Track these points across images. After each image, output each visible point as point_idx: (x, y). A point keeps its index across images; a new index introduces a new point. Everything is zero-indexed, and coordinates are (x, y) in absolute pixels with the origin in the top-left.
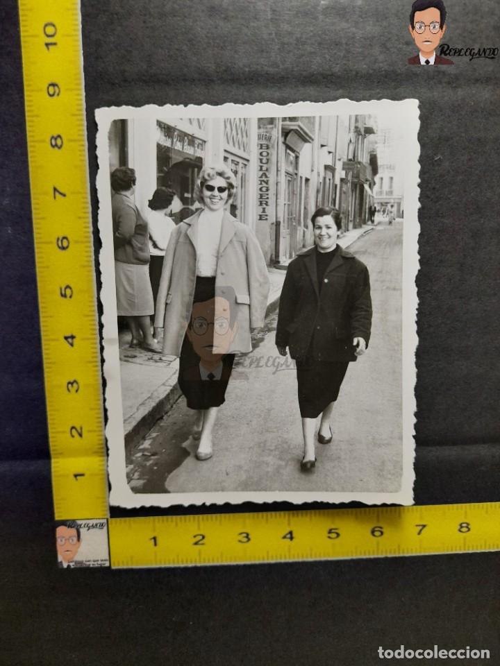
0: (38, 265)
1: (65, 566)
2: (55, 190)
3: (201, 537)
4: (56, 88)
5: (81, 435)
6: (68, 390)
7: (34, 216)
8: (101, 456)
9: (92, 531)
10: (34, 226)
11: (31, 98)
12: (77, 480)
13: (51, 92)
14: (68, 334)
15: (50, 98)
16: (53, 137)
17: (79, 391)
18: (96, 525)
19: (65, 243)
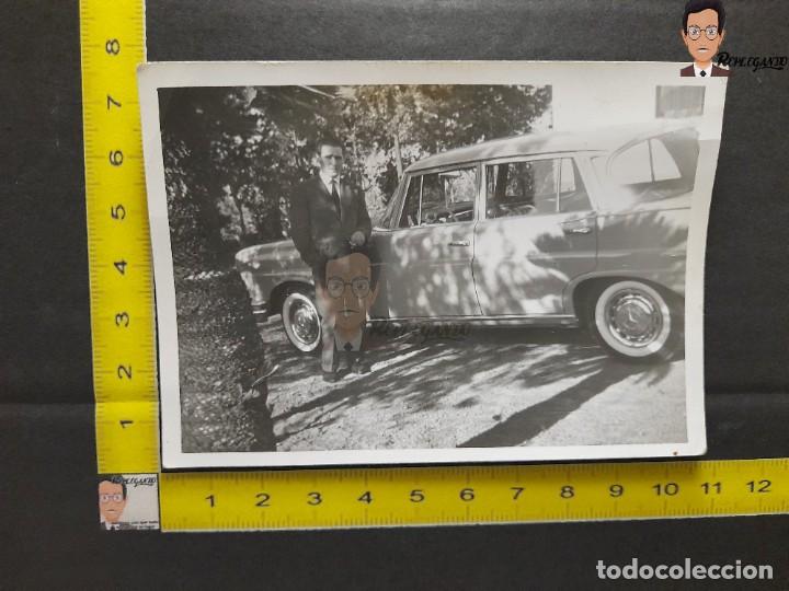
0: (87, 181)
2: (109, 98)
5: (129, 376)
6: (117, 323)
7: (85, 127)
8: (152, 401)
9: (140, 487)
12: (124, 427)
14: (118, 260)
16: (108, 42)
17: (129, 326)
18: (145, 480)
19: (118, 159)
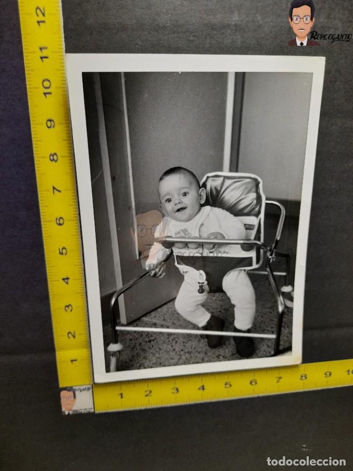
0: (44, 235)
1: (67, 413)
2: (54, 188)
3: (149, 392)
4: (52, 122)
5: (74, 337)
6: (66, 310)
7: (40, 205)
8: (87, 348)
9: (83, 392)
10: (41, 211)
11: (36, 129)
12: (72, 363)
13: (49, 125)
14: (65, 277)
15: (48, 129)
16: (51, 155)
17: (73, 311)
18: (85, 389)
19: (61, 221)
